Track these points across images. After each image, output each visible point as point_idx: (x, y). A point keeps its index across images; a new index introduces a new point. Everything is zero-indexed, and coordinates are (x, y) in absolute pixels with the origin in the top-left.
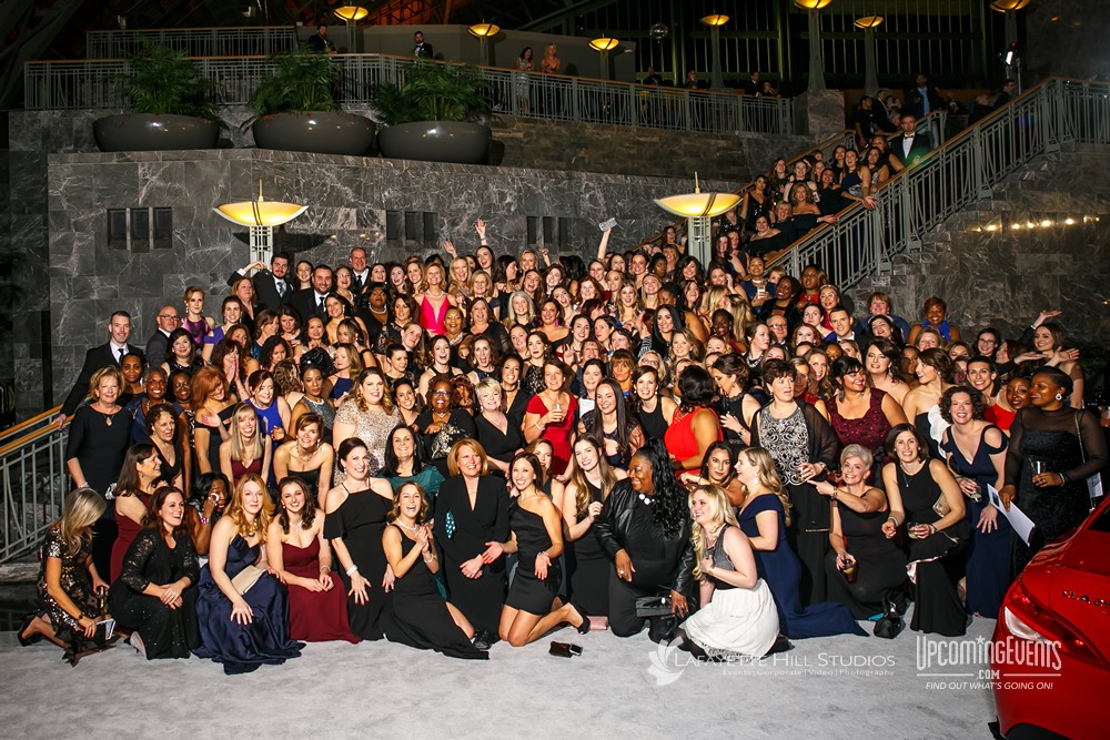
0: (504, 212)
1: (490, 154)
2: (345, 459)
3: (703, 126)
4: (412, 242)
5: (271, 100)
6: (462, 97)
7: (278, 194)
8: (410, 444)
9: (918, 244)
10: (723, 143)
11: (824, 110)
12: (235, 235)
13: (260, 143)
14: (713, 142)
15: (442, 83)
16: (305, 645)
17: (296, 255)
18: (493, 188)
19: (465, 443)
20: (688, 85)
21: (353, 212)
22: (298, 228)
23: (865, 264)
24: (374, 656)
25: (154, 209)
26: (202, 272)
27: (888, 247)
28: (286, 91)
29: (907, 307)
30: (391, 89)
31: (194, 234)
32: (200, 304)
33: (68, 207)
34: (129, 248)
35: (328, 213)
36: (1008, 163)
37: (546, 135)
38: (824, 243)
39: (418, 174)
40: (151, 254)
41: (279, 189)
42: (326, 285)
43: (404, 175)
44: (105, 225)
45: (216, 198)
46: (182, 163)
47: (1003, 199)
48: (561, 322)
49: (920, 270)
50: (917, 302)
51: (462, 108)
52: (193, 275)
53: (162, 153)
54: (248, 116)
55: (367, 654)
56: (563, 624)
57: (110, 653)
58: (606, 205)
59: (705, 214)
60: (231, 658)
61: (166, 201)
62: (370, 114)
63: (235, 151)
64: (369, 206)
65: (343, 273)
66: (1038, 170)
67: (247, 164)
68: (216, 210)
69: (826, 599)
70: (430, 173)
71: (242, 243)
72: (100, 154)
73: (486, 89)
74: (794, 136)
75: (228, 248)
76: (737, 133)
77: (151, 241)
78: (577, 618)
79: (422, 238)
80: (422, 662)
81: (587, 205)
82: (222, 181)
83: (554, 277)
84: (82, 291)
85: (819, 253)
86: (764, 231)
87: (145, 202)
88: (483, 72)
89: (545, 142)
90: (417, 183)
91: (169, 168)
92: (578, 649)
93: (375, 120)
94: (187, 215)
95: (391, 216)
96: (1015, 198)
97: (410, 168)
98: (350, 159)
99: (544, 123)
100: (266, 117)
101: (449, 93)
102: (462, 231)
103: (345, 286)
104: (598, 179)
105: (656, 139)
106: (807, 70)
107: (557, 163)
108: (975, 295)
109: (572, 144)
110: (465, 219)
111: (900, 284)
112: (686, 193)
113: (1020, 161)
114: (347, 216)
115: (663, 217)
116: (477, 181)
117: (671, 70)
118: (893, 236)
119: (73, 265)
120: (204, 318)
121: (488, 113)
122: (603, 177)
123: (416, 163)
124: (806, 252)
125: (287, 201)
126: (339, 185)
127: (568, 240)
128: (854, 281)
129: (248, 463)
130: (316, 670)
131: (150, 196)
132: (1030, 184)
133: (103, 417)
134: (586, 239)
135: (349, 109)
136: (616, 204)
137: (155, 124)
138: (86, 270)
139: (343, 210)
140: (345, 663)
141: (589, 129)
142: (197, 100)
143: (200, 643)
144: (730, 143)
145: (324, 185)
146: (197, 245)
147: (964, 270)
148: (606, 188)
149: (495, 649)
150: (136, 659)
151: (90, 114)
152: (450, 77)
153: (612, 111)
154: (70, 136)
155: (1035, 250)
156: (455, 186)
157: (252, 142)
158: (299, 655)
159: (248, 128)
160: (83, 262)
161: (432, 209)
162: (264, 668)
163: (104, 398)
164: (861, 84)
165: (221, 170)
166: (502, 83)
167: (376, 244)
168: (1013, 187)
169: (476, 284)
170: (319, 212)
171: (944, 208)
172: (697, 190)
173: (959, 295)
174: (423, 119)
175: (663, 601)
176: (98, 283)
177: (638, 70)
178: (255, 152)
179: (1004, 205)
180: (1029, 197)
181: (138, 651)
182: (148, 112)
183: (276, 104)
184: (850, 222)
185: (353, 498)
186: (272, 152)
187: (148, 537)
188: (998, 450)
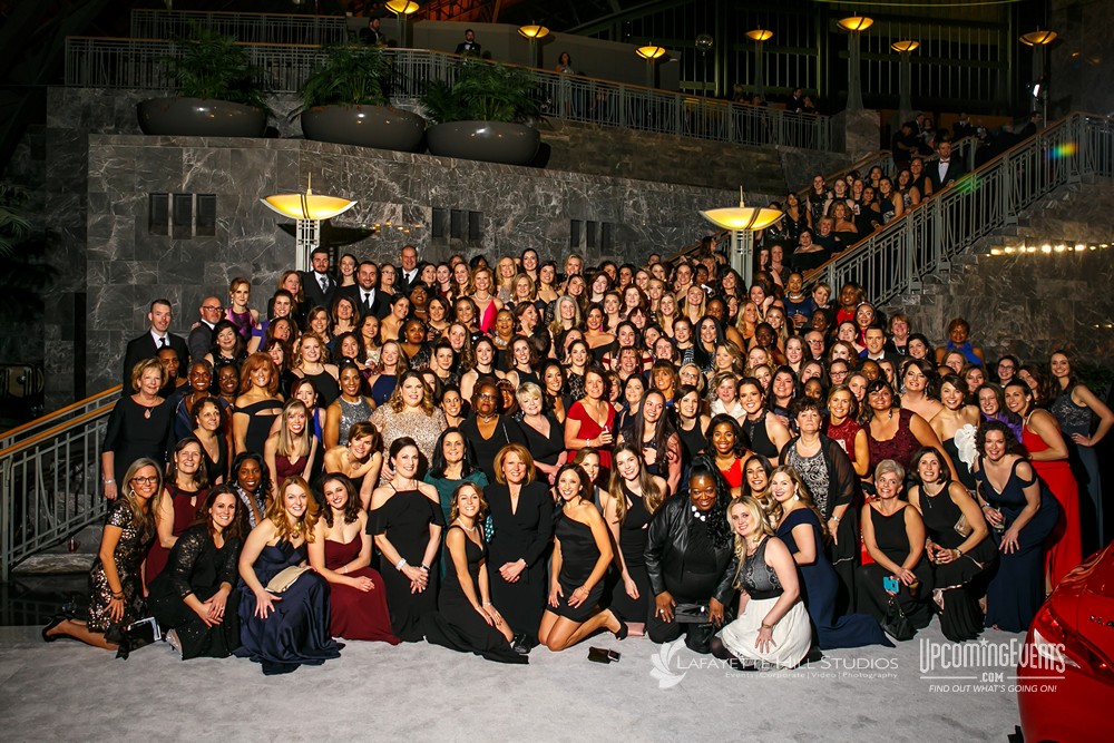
0: (548, 214)
1: (539, 157)
2: (395, 458)
3: (745, 139)
4: (456, 240)
5: (320, 91)
6: (512, 98)
7: (326, 187)
8: (460, 448)
9: (947, 265)
10: (763, 156)
11: (861, 128)
12: (280, 226)
13: (309, 134)
14: (754, 154)
15: (493, 84)
16: (344, 645)
17: (340, 248)
18: (539, 191)
19: (513, 449)
20: (730, 97)
21: (399, 208)
22: (346, 222)
23: (897, 283)
24: (414, 659)
25: (198, 195)
26: (244, 262)
27: (919, 267)
28: (337, 82)
29: (935, 326)
30: (442, 87)
31: (238, 222)
32: (246, 296)
33: (109, 189)
34: (170, 234)
35: (374, 208)
36: (1033, 192)
37: (592, 140)
38: (860, 261)
39: (465, 173)
40: (192, 241)
41: (326, 181)
42: (370, 280)
43: (452, 174)
44: (146, 209)
45: (262, 187)
46: (229, 150)
47: (1028, 225)
48: (605, 328)
49: (948, 291)
50: (944, 320)
51: (511, 109)
52: (235, 264)
53: (208, 139)
54: (295, 105)
55: (406, 656)
56: (602, 629)
57: (144, 651)
58: (649, 212)
59: (748, 228)
60: (270, 658)
61: (210, 188)
62: (419, 110)
63: (281, 142)
64: (415, 203)
65: (388, 271)
66: (1060, 200)
67: (294, 155)
68: (263, 201)
69: (855, 611)
70: (477, 172)
71: (286, 234)
72: (144, 137)
73: (535, 91)
74: (831, 153)
75: (272, 239)
76: (777, 147)
77: (194, 227)
78: (614, 623)
79: (467, 237)
80: (462, 665)
81: (629, 211)
82: (268, 170)
83: (600, 284)
84: (120, 275)
85: (854, 270)
86: (807, 246)
87: (189, 188)
88: (533, 75)
89: (590, 147)
90: (465, 182)
91: (215, 155)
92: (617, 656)
93: (424, 117)
94: (231, 203)
95: (437, 214)
96: (1038, 225)
97: (458, 167)
98: (399, 154)
99: (590, 128)
100: (315, 108)
101: (500, 93)
102: (507, 232)
103: (389, 283)
104: (643, 187)
105: (698, 149)
106: (847, 89)
107: (602, 168)
108: (997, 317)
109: (617, 149)
110: (510, 219)
111: (929, 303)
112: (730, 206)
113: (1044, 190)
114: (393, 212)
115: (703, 227)
116: (523, 182)
117: (713, 81)
118: (924, 256)
119: (111, 249)
120: (248, 310)
121: (537, 115)
122: (647, 184)
123: (464, 162)
124: (842, 269)
125: (334, 194)
126: (386, 181)
127: (610, 245)
128: (886, 299)
129: (294, 460)
130: (356, 672)
131: (194, 182)
132: (1053, 212)
133: (144, 409)
134: (628, 245)
135: (398, 104)
136: (658, 212)
137: (201, 109)
138: (125, 253)
139: (389, 206)
140: (385, 665)
141: (635, 136)
142: (246, 88)
143: (240, 644)
144: (770, 156)
145: (372, 179)
146: (240, 235)
147: (988, 292)
148: (650, 196)
149: (534, 654)
150: (172, 658)
151: (132, 93)
152: (501, 77)
153: (652, 118)
154: (112, 115)
155: (1054, 276)
156: (502, 186)
157: (300, 132)
158: (339, 655)
159: (294, 118)
160: (123, 247)
161: (478, 208)
162: (303, 669)
163: (146, 389)
164: (894, 105)
165: (268, 160)
166: (550, 85)
167: (420, 241)
168: (1037, 214)
169: (519, 288)
170: (366, 206)
171: (972, 232)
172: (742, 204)
173: (983, 316)
174: (471, 119)
175: (703, 609)
176: (137, 268)
177: (682, 79)
178: (303, 143)
179: (1028, 232)
180: (1051, 225)
181: (174, 648)
182: (194, 96)
183: (324, 96)
184: (885, 241)
185: (399, 495)
186: (321, 144)
187: (195, 536)
188: (1028, 484)
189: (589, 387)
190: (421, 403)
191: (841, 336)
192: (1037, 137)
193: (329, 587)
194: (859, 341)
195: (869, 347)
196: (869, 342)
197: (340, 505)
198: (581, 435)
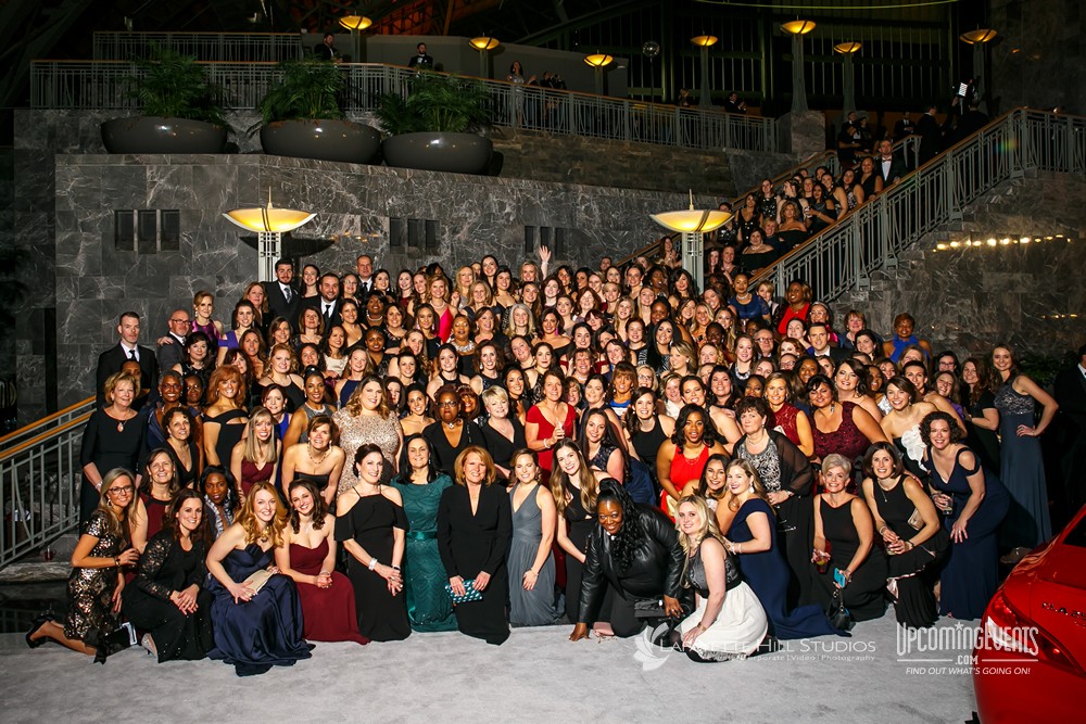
0: (503, 221)
1: (491, 165)
2: (360, 463)
3: (693, 142)
4: (414, 249)
5: (278, 107)
6: (465, 109)
7: (285, 201)
8: (424, 454)
9: (894, 261)
10: (711, 159)
11: (806, 130)
12: (242, 238)
13: (267, 149)
14: (702, 157)
15: (446, 95)
16: (314, 646)
17: (302, 259)
18: (493, 198)
19: (475, 451)
20: (676, 102)
21: (358, 219)
22: (305, 234)
23: (845, 279)
24: (383, 658)
25: (162, 211)
26: (208, 274)
27: (866, 264)
28: (294, 98)
29: (883, 321)
30: (396, 99)
31: (201, 236)
32: (210, 308)
33: (76, 207)
34: (136, 249)
35: (333, 219)
36: (977, 187)
37: (543, 148)
38: (808, 259)
39: (421, 183)
40: (158, 256)
41: (286, 194)
42: (333, 293)
43: (408, 184)
44: (112, 226)
45: (224, 201)
46: (191, 166)
47: (973, 221)
48: (560, 330)
49: (895, 286)
50: (892, 315)
51: (464, 119)
52: (199, 277)
53: (170, 157)
54: (254, 121)
55: (374, 655)
58: (601, 217)
59: (698, 230)
60: (243, 659)
61: (174, 204)
62: (374, 123)
63: (241, 157)
64: (372, 213)
65: (350, 280)
66: (1004, 195)
67: (254, 170)
68: (226, 215)
70: (433, 182)
71: (248, 247)
72: (108, 156)
73: (487, 102)
74: (778, 154)
76: (724, 150)
77: (159, 242)
79: (424, 245)
81: (582, 216)
82: (230, 185)
84: (88, 290)
85: (803, 268)
87: (153, 204)
88: (484, 85)
89: (542, 154)
90: (420, 191)
91: (178, 172)
93: (379, 129)
94: (194, 218)
95: (394, 224)
96: (983, 220)
97: (414, 177)
98: (356, 166)
99: (541, 135)
100: (273, 124)
101: (452, 104)
102: (463, 239)
103: (350, 291)
104: (594, 192)
105: (648, 154)
106: (791, 90)
107: (555, 175)
108: (945, 311)
109: (569, 156)
110: (466, 228)
111: (877, 299)
112: (680, 209)
113: (988, 185)
114: (352, 222)
115: (654, 230)
116: (477, 191)
117: (660, 86)
118: (871, 251)
119: (79, 265)
121: (488, 125)
122: (599, 189)
123: (419, 172)
124: (791, 267)
125: (295, 207)
126: (344, 192)
127: (564, 250)
128: (835, 295)
129: (261, 466)
130: (327, 672)
131: (158, 198)
132: (997, 207)
133: (117, 422)
134: (581, 249)
135: (354, 117)
136: (610, 216)
137: (163, 128)
138: (93, 269)
139: (348, 217)
140: (354, 664)
141: (585, 142)
142: (205, 105)
143: (214, 645)
144: (718, 159)
145: (330, 192)
146: (204, 248)
147: (935, 286)
148: (601, 201)
150: (148, 661)
151: (96, 114)
152: (453, 89)
153: (601, 125)
154: (77, 136)
155: (999, 270)
156: (457, 195)
157: (259, 147)
158: (310, 656)
159: (253, 133)
160: (90, 262)
161: (434, 217)
163: (119, 401)
164: (839, 105)
165: (229, 175)
166: (502, 96)
167: (378, 250)
168: (981, 209)
169: (475, 294)
170: (325, 218)
171: (918, 228)
172: (691, 206)
173: (930, 310)
174: (425, 130)
175: (661, 603)
176: (104, 283)
177: (629, 85)
178: (263, 158)
179: (973, 226)
180: (996, 219)
181: (149, 652)
182: (156, 115)
183: (282, 111)
184: (833, 239)
185: (364, 501)
186: (280, 158)
187: (161, 541)
188: (972, 473)
189: (548, 390)
190: (379, 407)
191: (789, 334)
196: (814, 339)
197: (307, 511)
198: (540, 437)
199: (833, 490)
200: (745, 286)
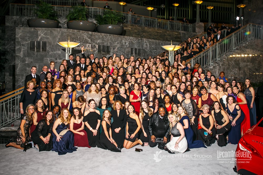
0: (126, 47)
1: (123, 33)
2: (89, 104)
3: (172, 29)
4: (104, 53)
5: (71, 17)
6: (117, 19)
7: (73, 40)
8: (106, 102)
9: (219, 59)
10: (176, 33)
11: (200, 27)
12: (62, 49)
13: (68, 27)
14: (174, 33)
15: (113, 16)
17: (76, 54)
18: (123, 41)
19: (118, 102)
20: (169, 19)
21: (90, 45)
22: (77, 48)
23: (208, 63)
24: (94, 151)
25: (42, 42)
26: (53, 58)
27: (213, 59)
28: (75, 15)
29: (216, 73)
30: (100, 16)
31: (52, 48)
32: (54, 65)
33: (21, 40)
34: (35, 51)
35: (84, 45)
36: (240, 42)
37: (136, 29)
38: (199, 58)
39: (106, 37)
40: (41, 53)
41: (73, 39)
42: (83, 62)
43: (103, 37)
44: (30, 45)
45: (57, 40)
47: (238, 50)
48: (140, 73)
49: (220, 65)
50: (219, 72)
51: (117, 22)
52: (51, 58)
53: (44, 28)
54: (65, 21)
55: (92, 150)
56: (138, 144)
57: (30, 150)
58: (149, 46)
59: (173, 50)
60: (60, 151)
61: (45, 40)
62: (95, 22)
63: (62, 29)
64: (94, 44)
65: (88, 60)
66: (246, 44)
67: (65, 32)
68: (58, 43)
70: (109, 37)
71: (63, 51)
72: (29, 28)
73: (122, 17)
74: (192, 33)
75: (60, 52)
76: (180, 31)
77: (41, 49)
78: (141, 143)
79: (106, 52)
80: (105, 153)
81: (145, 46)
82: (59, 36)
83: (138, 63)
84: (23, 61)
85: (198, 60)
86: (186, 54)
87: (40, 40)
88: (122, 14)
89: (136, 31)
90: (106, 39)
91: (46, 32)
92: (142, 150)
93: (96, 23)
94: (50, 44)
95: (99, 47)
96: (241, 50)
97: (104, 35)
98: (90, 32)
99: (136, 26)
100: (70, 21)
101: (114, 18)
102: (116, 51)
103: (88, 63)
104: (148, 40)
105: (161, 31)
106: (196, 18)
107: (138, 36)
108: (231, 71)
109: (142, 31)
110: (117, 48)
111: (215, 68)
112: (169, 45)
113: (242, 42)
114: (89, 46)
115: (162, 50)
116: (120, 39)
117: (165, 15)
118: (214, 57)
119: (21, 54)
120: (54, 69)
121: (123, 23)
122: (149, 40)
123: (106, 34)
124: (195, 60)
125: (75, 42)
126: (87, 38)
127: (140, 54)
128: (205, 67)
129: (65, 104)
130: (80, 154)
131: (41, 39)
132: (244, 47)
133: (29, 92)
134: (144, 54)
135: (90, 20)
136: (152, 46)
137: (43, 21)
138: (25, 56)
139: (88, 44)
140: (87, 153)
141: (146, 28)
142: (53, 16)
143: (53, 148)
144: (178, 33)
145: (84, 38)
146: (52, 51)
147: (229, 65)
148: (150, 42)
149: (122, 150)
150: (37, 151)
151: (26, 17)
152: (114, 14)
153: (150, 24)
154: (21, 23)
155: (244, 62)
156: (115, 40)
157: (66, 27)
158: (76, 150)
159: (65, 23)
160: (24, 54)
161: (109, 45)
162: (68, 154)
163: (30, 88)
164: (207, 22)
165: (59, 33)
166: (126, 16)
167: (95, 53)
168: (240, 47)
169: (119, 64)
171: (225, 51)
172: (171, 44)
173: (228, 71)
174: (107, 24)
175: (162, 139)
176: (27, 59)
177: (157, 15)
178: (67, 29)
179: (238, 51)
180: (244, 50)
181: (37, 149)
182: (41, 18)
183: (72, 18)
184: (205, 53)
185: (91, 113)
186: (71, 30)
187: (42, 122)
188: (239, 110)
189: (135, 87)
190: (96, 91)
191: (195, 76)
192: (241, 29)
193: (74, 134)
194: (199, 77)
195: (201, 78)
196: (201, 77)
197: (77, 115)
198: (134, 99)
199: (205, 113)
200: (185, 63)
